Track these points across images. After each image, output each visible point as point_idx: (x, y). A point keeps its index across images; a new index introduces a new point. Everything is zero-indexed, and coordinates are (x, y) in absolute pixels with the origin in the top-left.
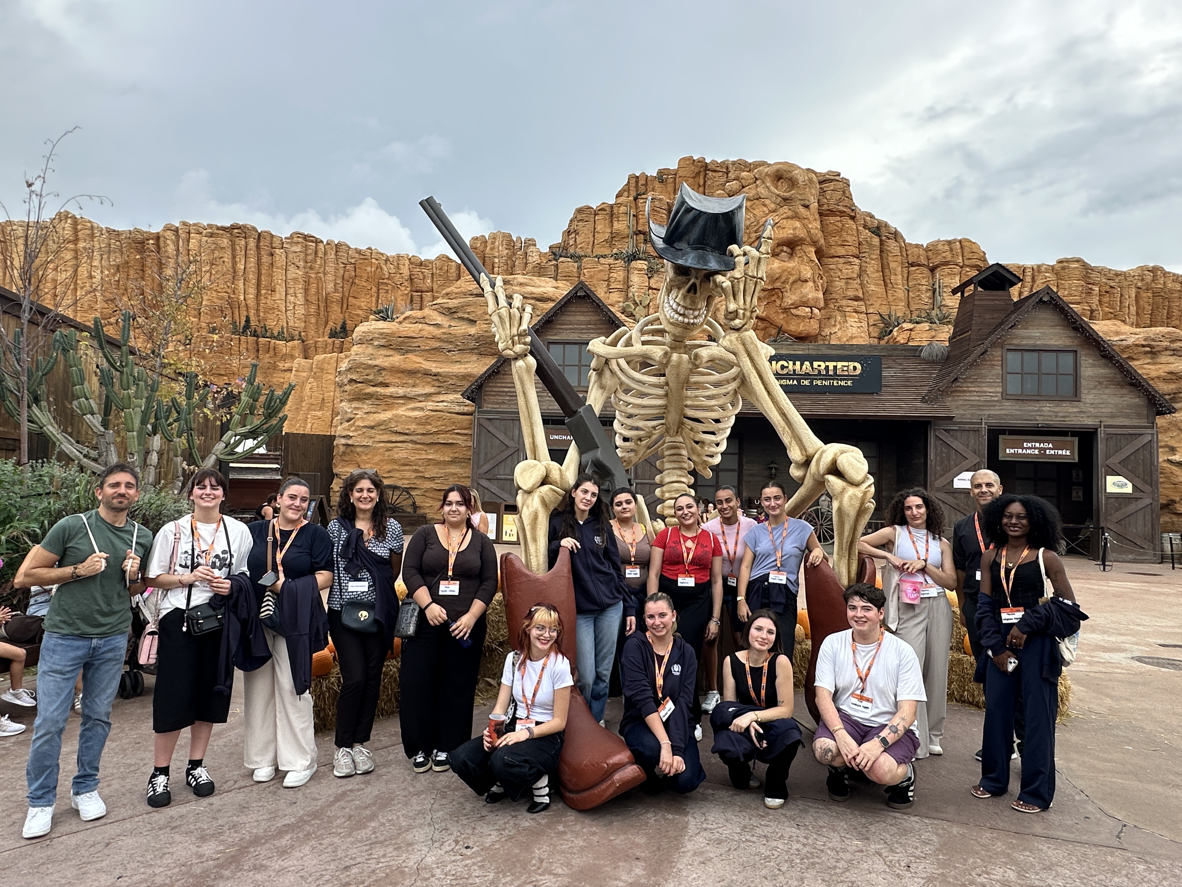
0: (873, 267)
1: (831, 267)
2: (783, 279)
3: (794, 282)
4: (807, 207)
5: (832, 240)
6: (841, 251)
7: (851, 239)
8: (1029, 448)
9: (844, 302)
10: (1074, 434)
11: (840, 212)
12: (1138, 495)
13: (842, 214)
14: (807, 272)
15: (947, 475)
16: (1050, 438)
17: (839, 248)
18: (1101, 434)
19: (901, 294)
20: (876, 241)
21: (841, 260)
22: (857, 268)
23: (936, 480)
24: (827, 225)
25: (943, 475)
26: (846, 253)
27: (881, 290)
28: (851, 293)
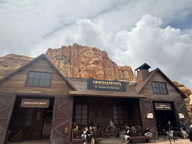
0: (112, 69)
1: (104, 68)
2: (96, 69)
3: (98, 70)
4: (100, 55)
6: (106, 66)
7: (108, 64)
8: (161, 107)
10: (169, 103)
12: (186, 118)
13: (106, 58)
14: (101, 68)
15: (145, 114)
16: (164, 104)
18: (175, 103)
19: (118, 75)
20: (113, 65)
21: (107, 67)
22: (110, 69)
23: (143, 116)
24: (104, 60)
25: (144, 114)
27: (114, 74)
28: (109, 74)
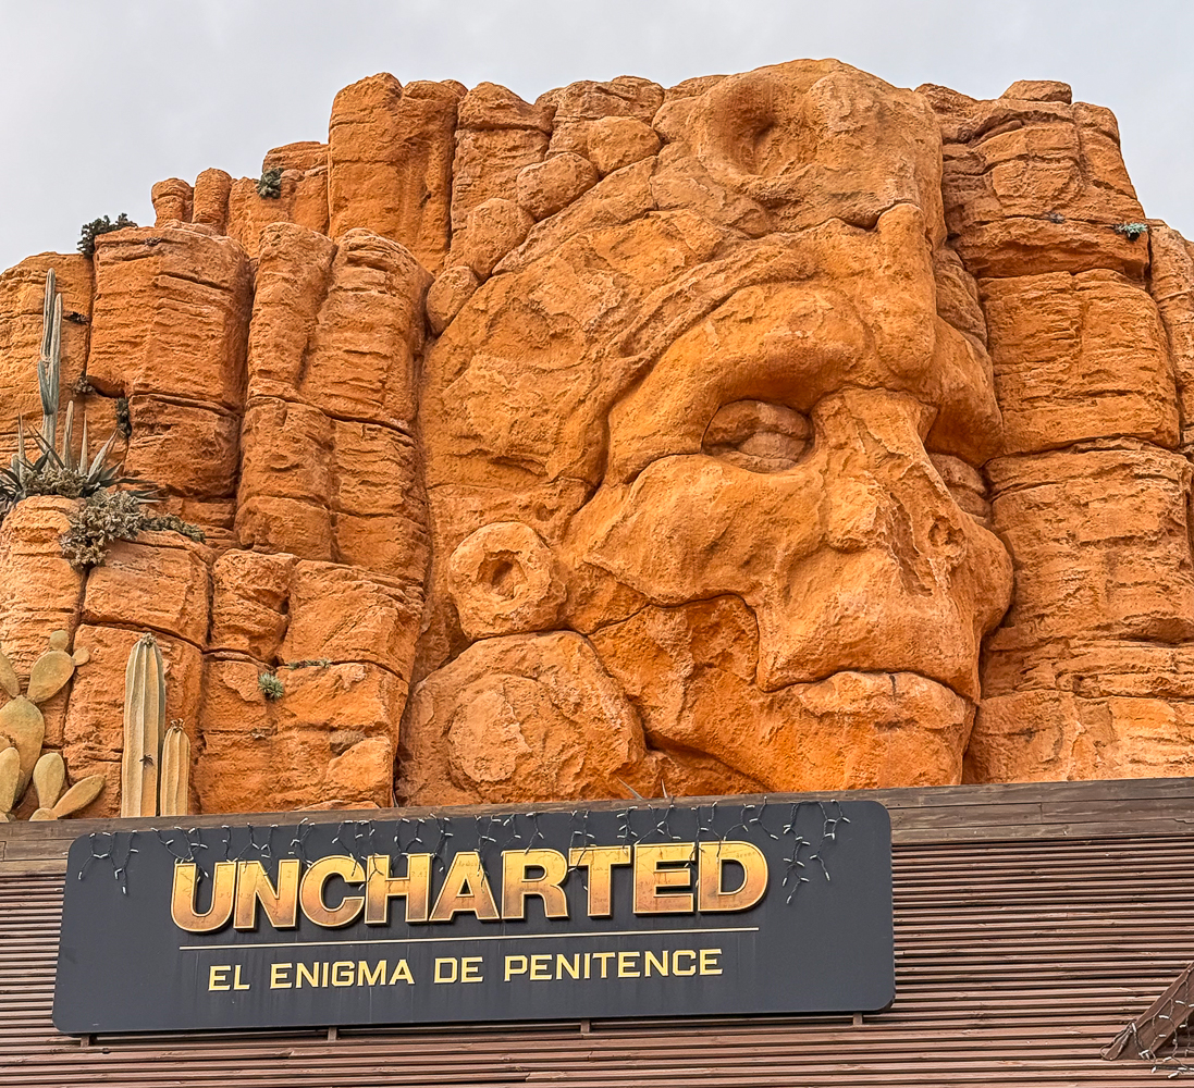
1: (1034, 494)
5: (1034, 378)
9: (1104, 653)
11: (1066, 247)
13: (1078, 256)
17: (1073, 408)
24: (1011, 310)
26: (1103, 429)
28: (1136, 607)
